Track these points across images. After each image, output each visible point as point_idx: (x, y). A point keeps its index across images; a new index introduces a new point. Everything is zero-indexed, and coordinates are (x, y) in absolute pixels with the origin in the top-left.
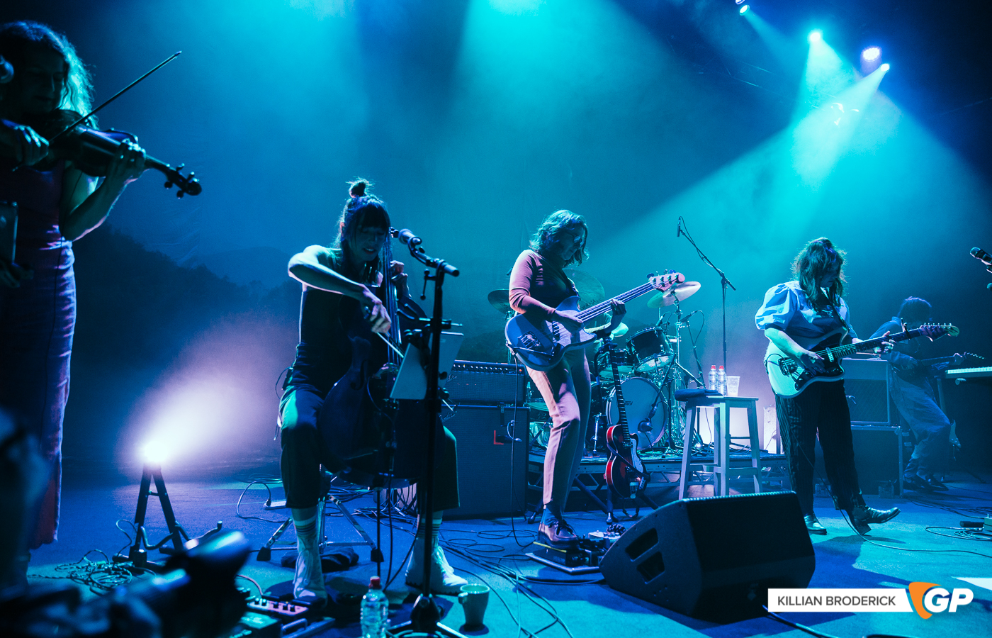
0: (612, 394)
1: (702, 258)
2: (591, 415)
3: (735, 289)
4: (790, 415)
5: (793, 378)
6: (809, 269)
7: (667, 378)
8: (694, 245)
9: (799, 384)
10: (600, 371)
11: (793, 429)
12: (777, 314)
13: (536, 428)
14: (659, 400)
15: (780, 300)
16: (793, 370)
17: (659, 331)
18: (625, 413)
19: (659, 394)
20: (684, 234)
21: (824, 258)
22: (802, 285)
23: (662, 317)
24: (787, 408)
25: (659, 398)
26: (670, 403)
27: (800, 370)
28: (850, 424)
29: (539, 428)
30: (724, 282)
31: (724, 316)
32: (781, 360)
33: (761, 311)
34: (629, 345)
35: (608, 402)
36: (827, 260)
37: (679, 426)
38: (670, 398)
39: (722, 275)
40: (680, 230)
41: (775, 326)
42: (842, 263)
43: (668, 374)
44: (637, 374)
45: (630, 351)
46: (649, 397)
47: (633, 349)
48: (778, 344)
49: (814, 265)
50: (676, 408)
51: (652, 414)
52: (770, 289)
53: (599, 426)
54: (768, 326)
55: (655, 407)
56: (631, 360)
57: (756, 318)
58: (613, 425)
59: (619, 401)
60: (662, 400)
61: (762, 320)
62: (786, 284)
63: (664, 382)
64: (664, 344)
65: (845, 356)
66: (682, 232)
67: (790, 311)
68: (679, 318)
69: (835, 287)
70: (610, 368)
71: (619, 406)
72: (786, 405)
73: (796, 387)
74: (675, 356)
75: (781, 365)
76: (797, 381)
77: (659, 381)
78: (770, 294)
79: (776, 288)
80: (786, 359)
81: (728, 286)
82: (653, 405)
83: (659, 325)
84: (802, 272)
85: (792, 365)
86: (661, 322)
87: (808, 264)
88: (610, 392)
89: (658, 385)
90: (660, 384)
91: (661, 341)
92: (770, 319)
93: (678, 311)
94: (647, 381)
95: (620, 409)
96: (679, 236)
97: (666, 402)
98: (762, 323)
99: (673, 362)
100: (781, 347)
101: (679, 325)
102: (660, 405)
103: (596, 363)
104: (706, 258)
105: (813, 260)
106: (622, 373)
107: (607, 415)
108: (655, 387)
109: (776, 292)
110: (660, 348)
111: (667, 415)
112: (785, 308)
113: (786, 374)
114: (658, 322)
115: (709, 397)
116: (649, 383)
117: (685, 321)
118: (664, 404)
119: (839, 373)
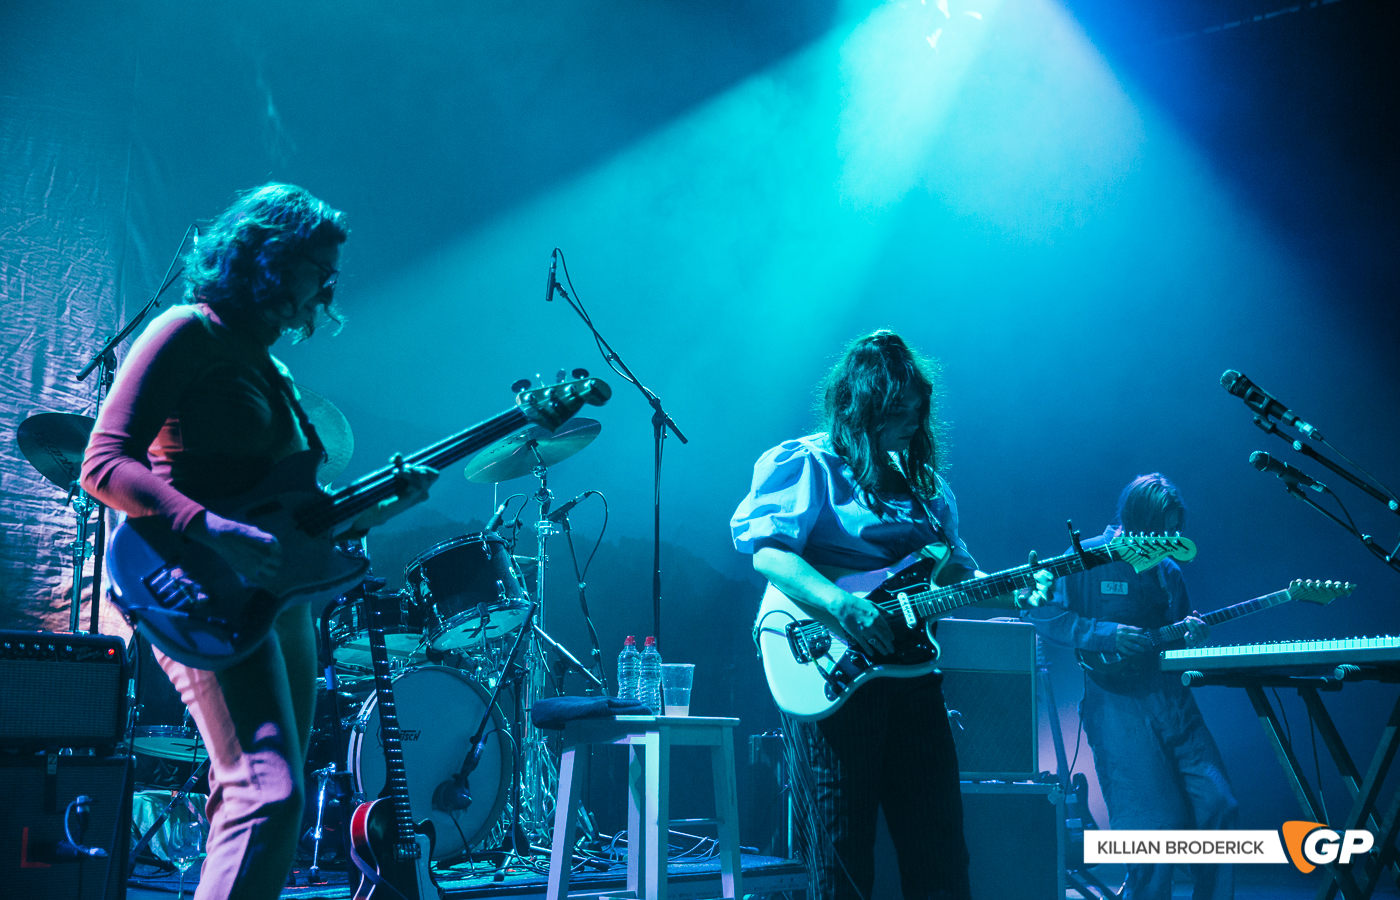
0: (366, 710)
1: (608, 359)
2: (308, 769)
3: (684, 441)
4: (815, 764)
5: (821, 669)
6: (852, 408)
7: (511, 667)
8: (589, 323)
9: (835, 682)
10: (335, 646)
11: (822, 799)
12: (782, 514)
13: (148, 808)
14: (490, 726)
15: (786, 477)
16: (820, 650)
17: (493, 543)
18: (401, 766)
19: (491, 710)
20: (564, 294)
21: (882, 382)
22: (837, 443)
23: (502, 507)
24: (808, 746)
25: (490, 720)
26: (518, 733)
27: (839, 649)
28: (958, 779)
29: (155, 810)
30: (660, 421)
31: (657, 508)
32: (793, 626)
33: (743, 510)
34: (415, 579)
35: (354, 734)
36: (890, 385)
37: (541, 794)
38: (517, 720)
39: (655, 403)
40: (554, 284)
41: (778, 542)
42: (931, 391)
43: (513, 657)
44: (434, 655)
45: (417, 593)
46: (464, 718)
47: (425, 589)
48: (787, 587)
49: (862, 397)
50: (532, 745)
51: (471, 761)
52: (765, 454)
53: (328, 797)
54: (761, 543)
55: (480, 745)
56: (419, 620)
57: (733, 524)
58: (366, 799)
59: (386, 734)
60: (498, 729)
61: (746, 528)
62: (804, 440)
63: (504, 679)
64: (506, 577)
65: (944, 613)
66: (559, 288)
67: (811, 506)
68: (545, 508)
69: (920, 448)
70: (364, 640)
71: (387, 746)
72: (805, 738)
73: (827, 692)
74: (534, 610)
75: (792, 636)
76: (831, 679)
77: (492, 674)
78: (765, 465)
79: (778, 450)
80: (805, 623)
81: (669, 431)
82: (475, 740)
83: (494, 528)
84: (837, 415)
85: (820, 639)
86: (499, 521)
87: (848, 396)
88: (360, 707)
89: (487, 684)
90: (492, 682)
91: (496, 569)
92: (764, 527)
93: (543, 493)
94: (458, 676)
95: (389, 756)
96: (550, 298)
97: (508, 731)
98: (745, 537)
99: (528, 626)
100: (792, 592)
101: (544, 526)
102: (493, 738)
103: (325, 625)
104: (617, 359)
105: (861, 386)
106: (395, 652)
107: (350, 770)
108: (478, 689)
109: (777, 460)
110: (497, 590)
111: (512, 762)
112: (799, 499)
113: (805, 660)
114: (492, 521)
115: (619, 718)
116: (465, 680)
117: (558, 517)
118: (502, 738)
119: (928, 655)
